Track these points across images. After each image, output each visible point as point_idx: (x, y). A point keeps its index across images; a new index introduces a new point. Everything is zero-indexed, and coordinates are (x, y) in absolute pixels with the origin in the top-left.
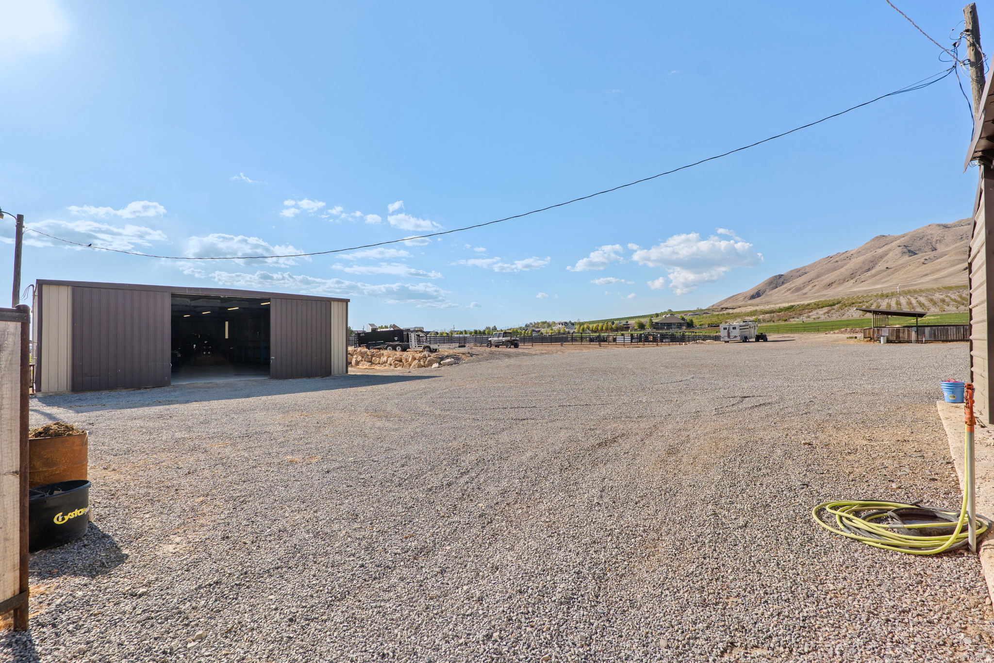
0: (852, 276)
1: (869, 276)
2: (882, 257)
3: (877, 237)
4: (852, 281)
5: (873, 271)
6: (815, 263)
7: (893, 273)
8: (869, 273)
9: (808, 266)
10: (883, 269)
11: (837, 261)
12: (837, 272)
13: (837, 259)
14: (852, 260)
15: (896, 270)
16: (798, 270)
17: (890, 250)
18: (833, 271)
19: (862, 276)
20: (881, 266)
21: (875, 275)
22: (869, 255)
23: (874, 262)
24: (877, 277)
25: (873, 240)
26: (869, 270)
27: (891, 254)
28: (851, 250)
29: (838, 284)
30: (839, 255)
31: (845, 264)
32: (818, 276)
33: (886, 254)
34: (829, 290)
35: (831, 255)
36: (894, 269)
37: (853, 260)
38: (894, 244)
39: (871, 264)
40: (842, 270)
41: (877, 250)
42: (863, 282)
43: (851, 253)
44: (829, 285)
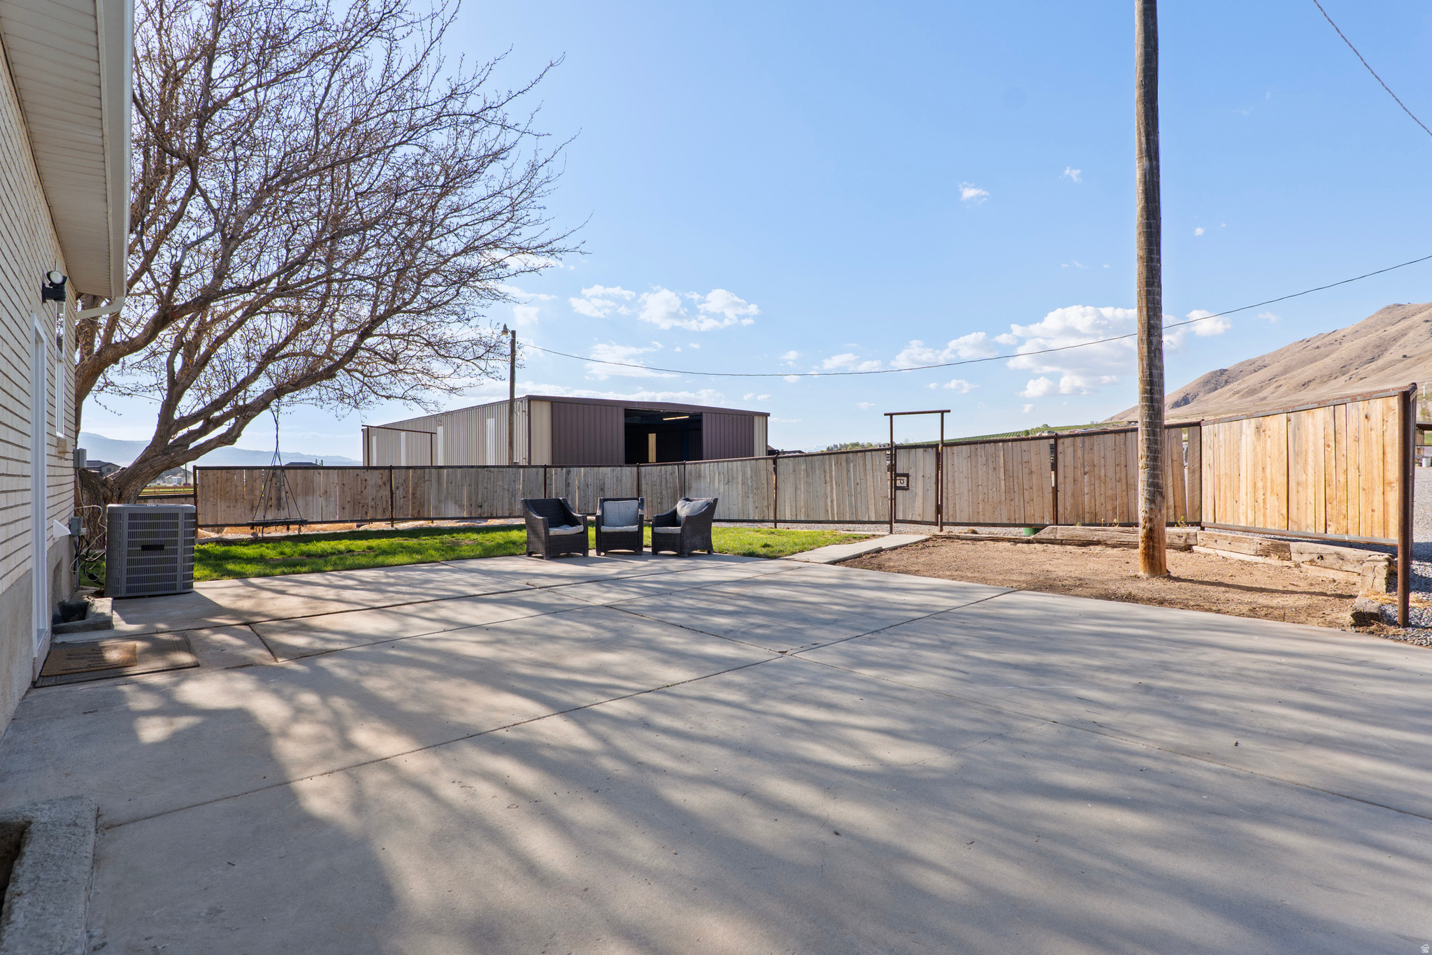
0: (1344, 370)
1: (1373, 370)
2: (1395, 339)
3: (1388, 308)
4: (1346, 377)
5: (1380, 362)
6: (1280, 350)
7: (1414, 365)
8: (1373, 365)
9: (1269, 355)
10: (1397, 358)
11: (1317, 347)
12: (1319, 364)
13: (1318, 344)
14: (1343, 344)
15: (1420, 360)
16: (1252, 362)
17: (1411, 327)
18: (1312, 362)
19: (1361, 371)
20: (1394, 353)
21: (1382, 369)
22: (1373, 337)
23: (1381, 348)
24: (1387, 372)
25: (1381, 312)
26: (1373, 360)
27: (1411, 334)
28: (1343, 329)
29: (1320, 383)
30: (1321, 337)
31: (1332, 352)
32: (1286, 371)
33: (1404, 334)
34: (1304, 392)
35: (1308, 338)
36: (1417, 357)
37: (1346, 345)
38: (1418, 318)
39: (1376, 351)
40: (1327, 360)
41: (1388, 328)
42: (1361, 379)
43: (1343, 334)
44: (1303, 385)
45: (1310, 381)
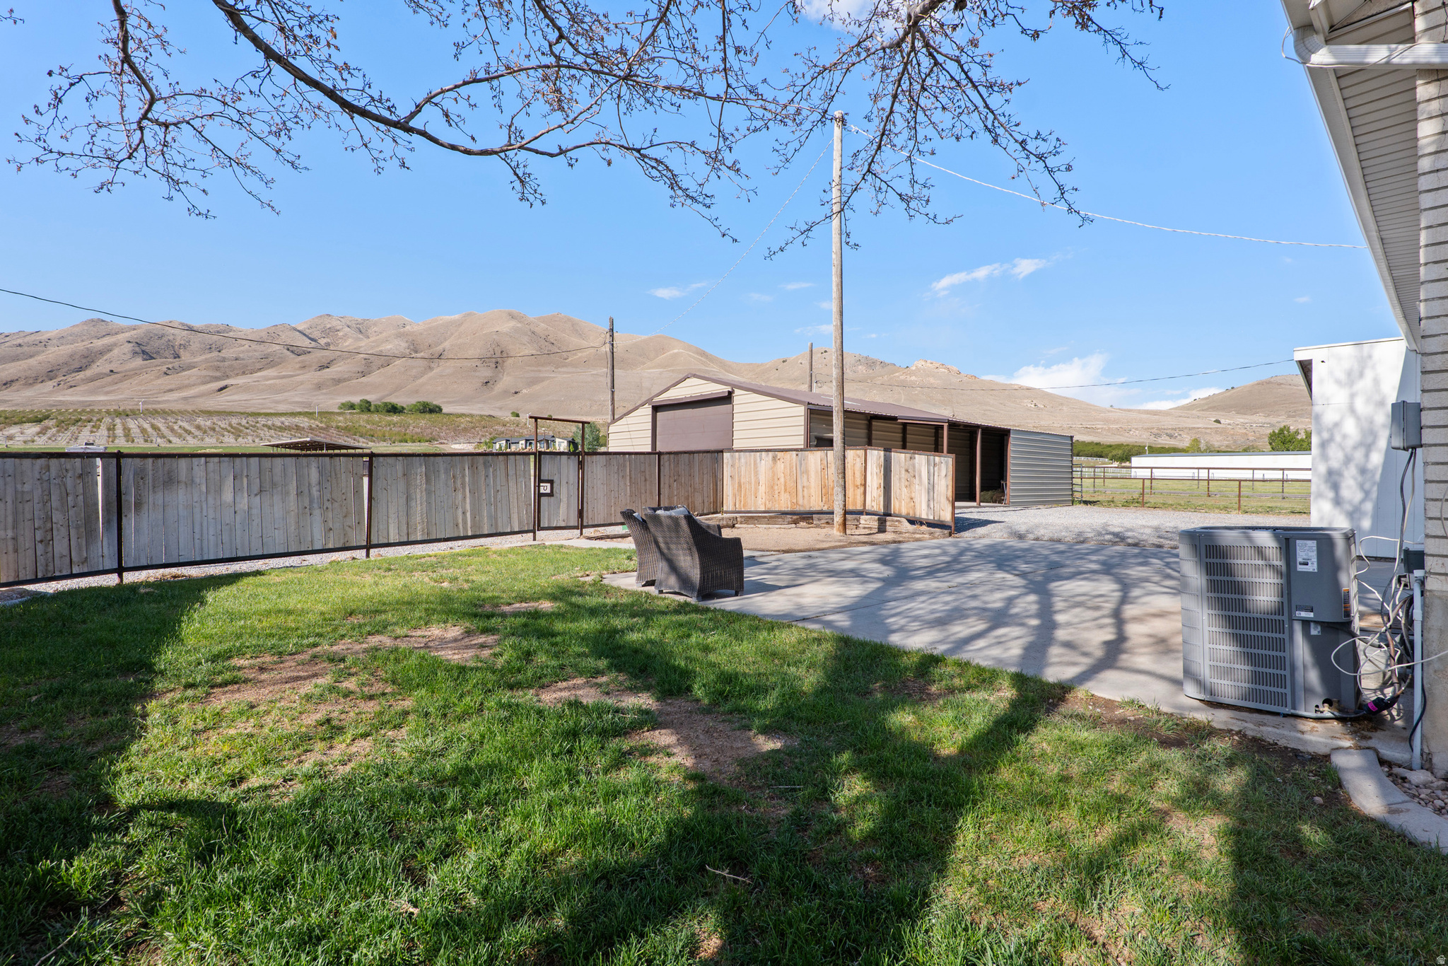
0: (51, 374)
1: (83, 380)
2: (102, 353)
3: (93, 320)
4: (53, 383)
5: (88, 373)
7: (121, 381)
8: (81, 375)
10: (104, 371)
11: (20, 345)
12: (23, 364)
13: (19, 341)
14: (49, 348)
15: (126, 376)
17: (115, 345)
18: (13, 361)
19: (69, 378)
20: (100, 366)
21: (92, 380)
22: (80, 346)
23: (87, 359)
24: (97, 383)
25: (85, 323)
26: (80, 369)
27: (116, 351)
28: (47, 332)
29: (25, 384)
30: (22, 335)
31: (37, 354)
33: (109, 349)
34: (5, 392)
35: (7, 332)
36: (123, 374)
37: (51, 349)
38: (121, 337)
39: (84, 361)
40: (32, 362)
41: (94, 341)
42: (71, 387)
43: (48, 336)
44: (5, 384)
45: (12, 381)
